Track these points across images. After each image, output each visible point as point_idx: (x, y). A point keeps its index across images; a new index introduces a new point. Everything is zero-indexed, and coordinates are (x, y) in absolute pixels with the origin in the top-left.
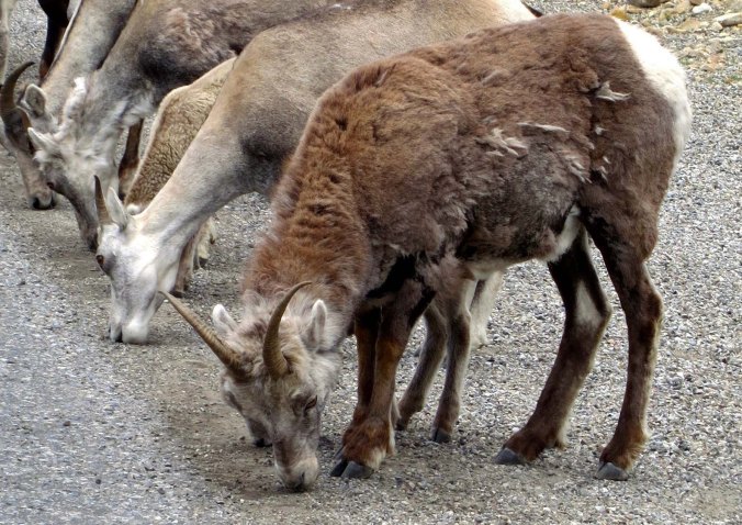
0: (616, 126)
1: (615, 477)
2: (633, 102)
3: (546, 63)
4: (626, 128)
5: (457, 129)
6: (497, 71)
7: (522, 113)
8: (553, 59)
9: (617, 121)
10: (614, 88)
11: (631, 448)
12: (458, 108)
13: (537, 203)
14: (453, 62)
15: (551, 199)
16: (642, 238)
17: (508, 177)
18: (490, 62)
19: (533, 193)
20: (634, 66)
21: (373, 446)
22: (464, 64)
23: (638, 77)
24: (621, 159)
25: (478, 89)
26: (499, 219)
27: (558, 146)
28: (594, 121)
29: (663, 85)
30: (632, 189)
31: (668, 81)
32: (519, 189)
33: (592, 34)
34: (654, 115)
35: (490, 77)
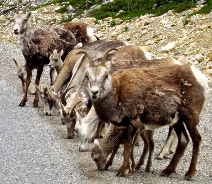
0: (188, 92)
1: (188, 180)
2: (193, 86)
3: (171, 76)
4: (190, 92)
5: (146, 88)
6: (159, 76)
7: (164, 86)
8: (173, 74)
9: (188, 91)
10: (188, 83)
11: (192, 173)
12: (148, 84)
13: (166, 109)
14: (150, 73)
15: (170, 108)
16: (195, 120)
17: (159, 102)
18: (158, 74)
19: (165, 107)
20: (193, 78)
21: (126, 169)
22: (152, 73)
23: (194, 80)
24: (189, 100)
25: (154, 80)
26: (155, 113)
27: (173, 95)
28: (182, 90)
29: (201, 82)
30: (192, 108)
31: (202, 82)
32: (161, 105)
33: (183, 69)
34: (198, 90)
35: (158, 77)
